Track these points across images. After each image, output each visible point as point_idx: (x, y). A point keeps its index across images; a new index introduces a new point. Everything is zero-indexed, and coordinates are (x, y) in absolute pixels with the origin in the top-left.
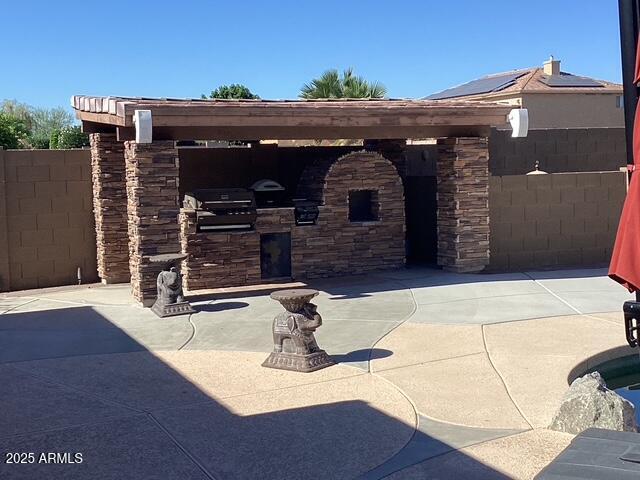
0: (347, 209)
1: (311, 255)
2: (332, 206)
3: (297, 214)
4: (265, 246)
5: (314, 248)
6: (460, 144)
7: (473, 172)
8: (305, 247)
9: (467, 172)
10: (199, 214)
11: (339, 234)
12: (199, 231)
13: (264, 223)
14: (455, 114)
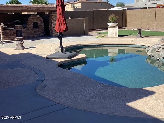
0: (33, 26)
1: (26, 34)
2: (30, 25)
3: (23, 26)
4: (17, 32)
5: (27, 32)
6: (53, 13)
7: (55, 19)
8: (25, 32)
9: (54, 18)
10: (4, 26)
11: (31, 30)
12: (4, 29)
13: (17, 28)
14: (51, 8)
